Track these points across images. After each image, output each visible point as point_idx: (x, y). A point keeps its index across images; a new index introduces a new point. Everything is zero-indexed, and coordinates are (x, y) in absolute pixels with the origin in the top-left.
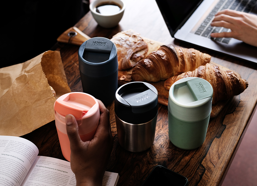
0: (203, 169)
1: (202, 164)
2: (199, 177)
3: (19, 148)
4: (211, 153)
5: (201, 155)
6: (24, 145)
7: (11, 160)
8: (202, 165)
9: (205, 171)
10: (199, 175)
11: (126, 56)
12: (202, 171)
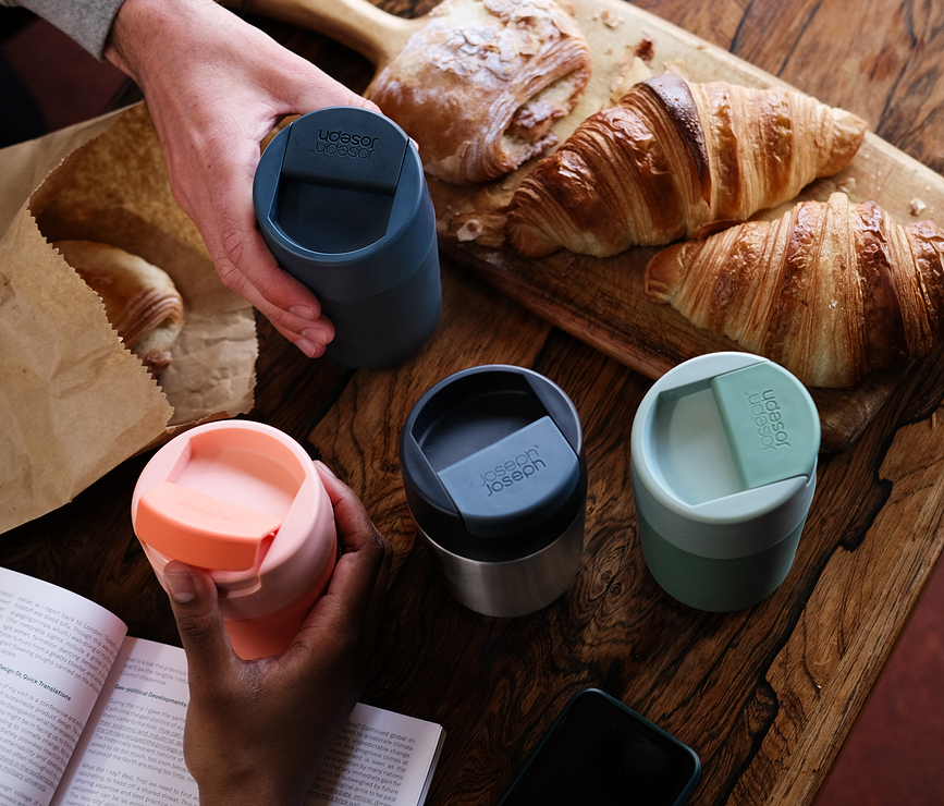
0: (771, 703)
1: (768, 678)
2: (749, 745)
3: (48, 639)
4: (811, 627)
5: (770, 632)
6: (70, 623)
7: (19, 697)
8: (769, 685)
9: (776, 714)
10: (750, 733)
11: (485, 130)
12: (765, 714)
